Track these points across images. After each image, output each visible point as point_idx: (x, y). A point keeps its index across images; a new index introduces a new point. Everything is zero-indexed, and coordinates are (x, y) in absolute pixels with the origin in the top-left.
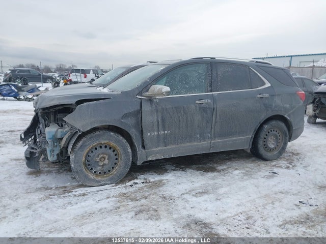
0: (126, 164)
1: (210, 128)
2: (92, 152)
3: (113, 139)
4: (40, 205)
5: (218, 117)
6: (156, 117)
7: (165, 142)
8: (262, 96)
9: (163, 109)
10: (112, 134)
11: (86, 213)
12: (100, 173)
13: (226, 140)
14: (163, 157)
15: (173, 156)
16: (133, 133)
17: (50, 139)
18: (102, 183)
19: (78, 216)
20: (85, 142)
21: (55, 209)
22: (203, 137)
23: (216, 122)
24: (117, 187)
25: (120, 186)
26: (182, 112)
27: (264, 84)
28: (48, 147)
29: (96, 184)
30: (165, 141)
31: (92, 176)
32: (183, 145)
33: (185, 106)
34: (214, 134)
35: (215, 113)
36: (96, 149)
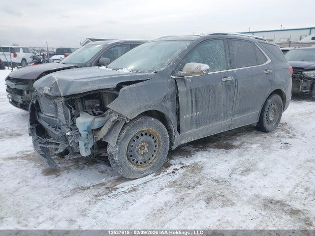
0: (165, 151)
1: (232, 106)
2: (134, 141)
3: (153, 125)
4: (95, 209)
5: (238, 94)
6: (190, 99)
7: (197, 124)
8: (268, 72)
9: (196, 88)
10: (153, 119)
11: (154, 210)
12: (141, 163)
13: (242, 116)
14: (193, 140)
15: (201, 138)
16: (171, 116)
17: (85, 131)
18: (145, 173)
19: (149, 215)
20: (128, 131)
21: (116, 211)
22: (226, 116)
23: (236, 99)
24: (160, 176)
25: (162, 174)
26: (212, 91)
27: (266, 60)
28: (81, 140)
29: (140, 176)
30: (197, 122)
31: (134, 168)
32: (211, 125)
33: (214, 84)
34: (235, 111)
35: (236, 90)
36: (138, 137)
